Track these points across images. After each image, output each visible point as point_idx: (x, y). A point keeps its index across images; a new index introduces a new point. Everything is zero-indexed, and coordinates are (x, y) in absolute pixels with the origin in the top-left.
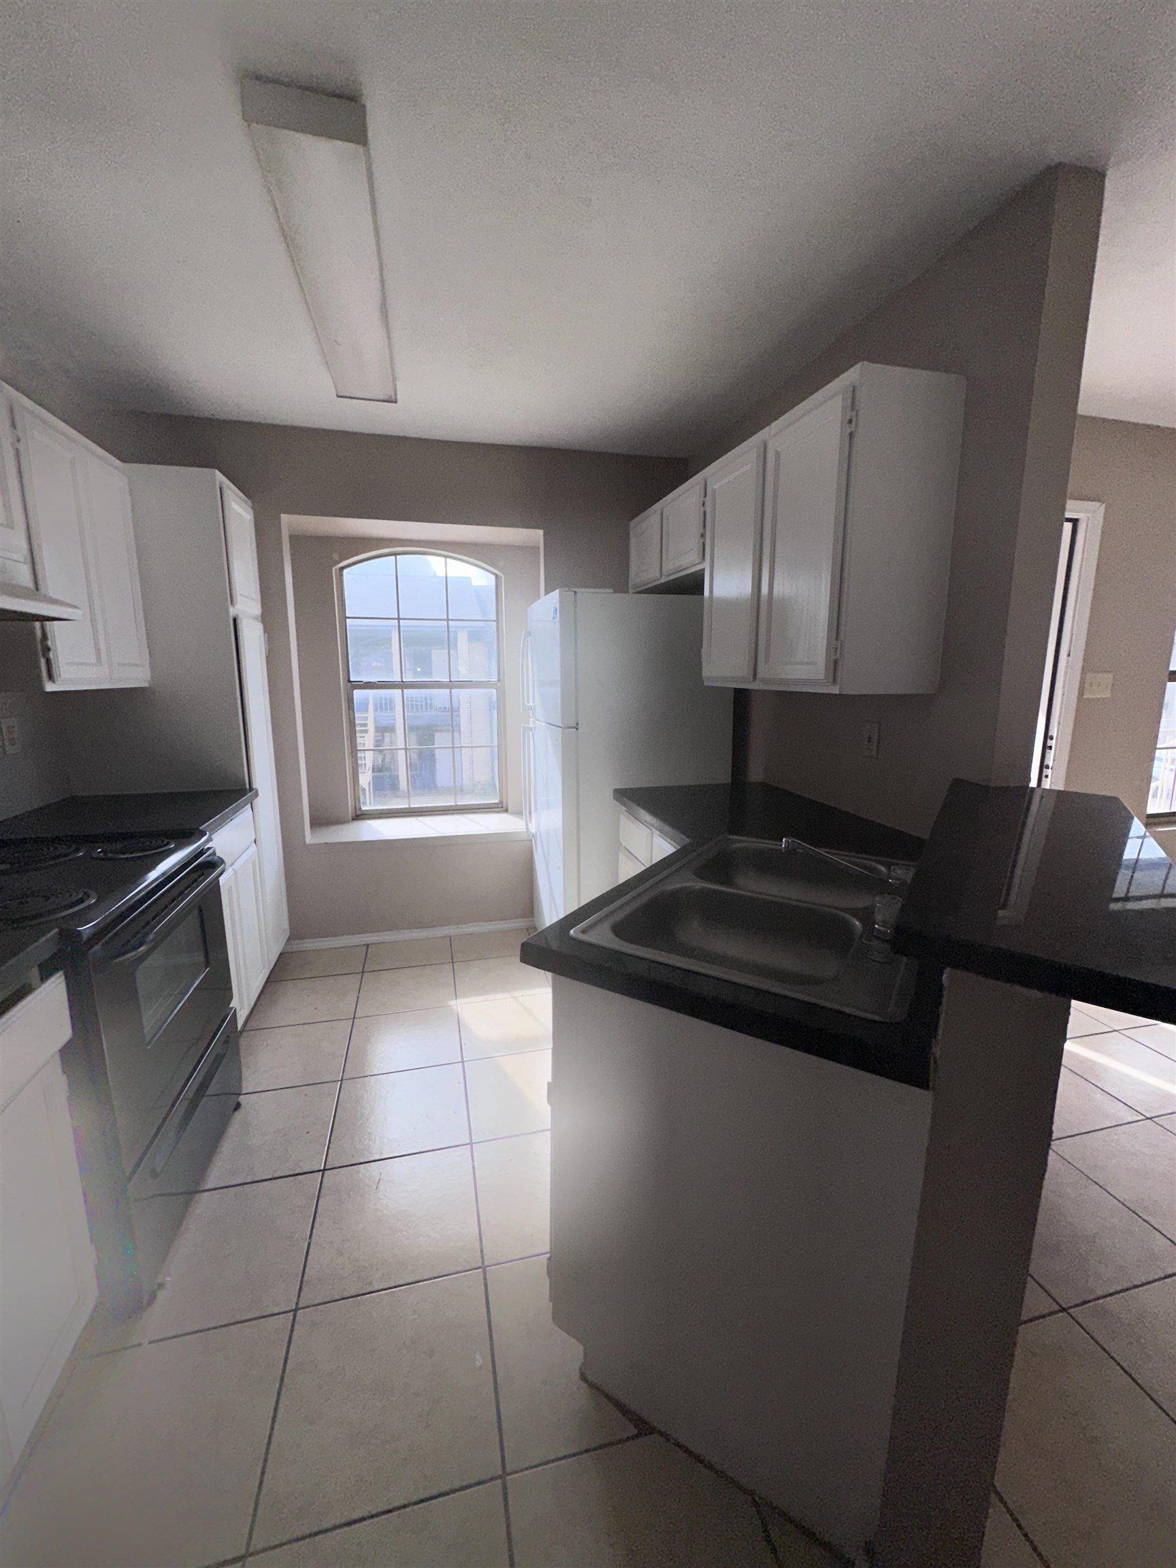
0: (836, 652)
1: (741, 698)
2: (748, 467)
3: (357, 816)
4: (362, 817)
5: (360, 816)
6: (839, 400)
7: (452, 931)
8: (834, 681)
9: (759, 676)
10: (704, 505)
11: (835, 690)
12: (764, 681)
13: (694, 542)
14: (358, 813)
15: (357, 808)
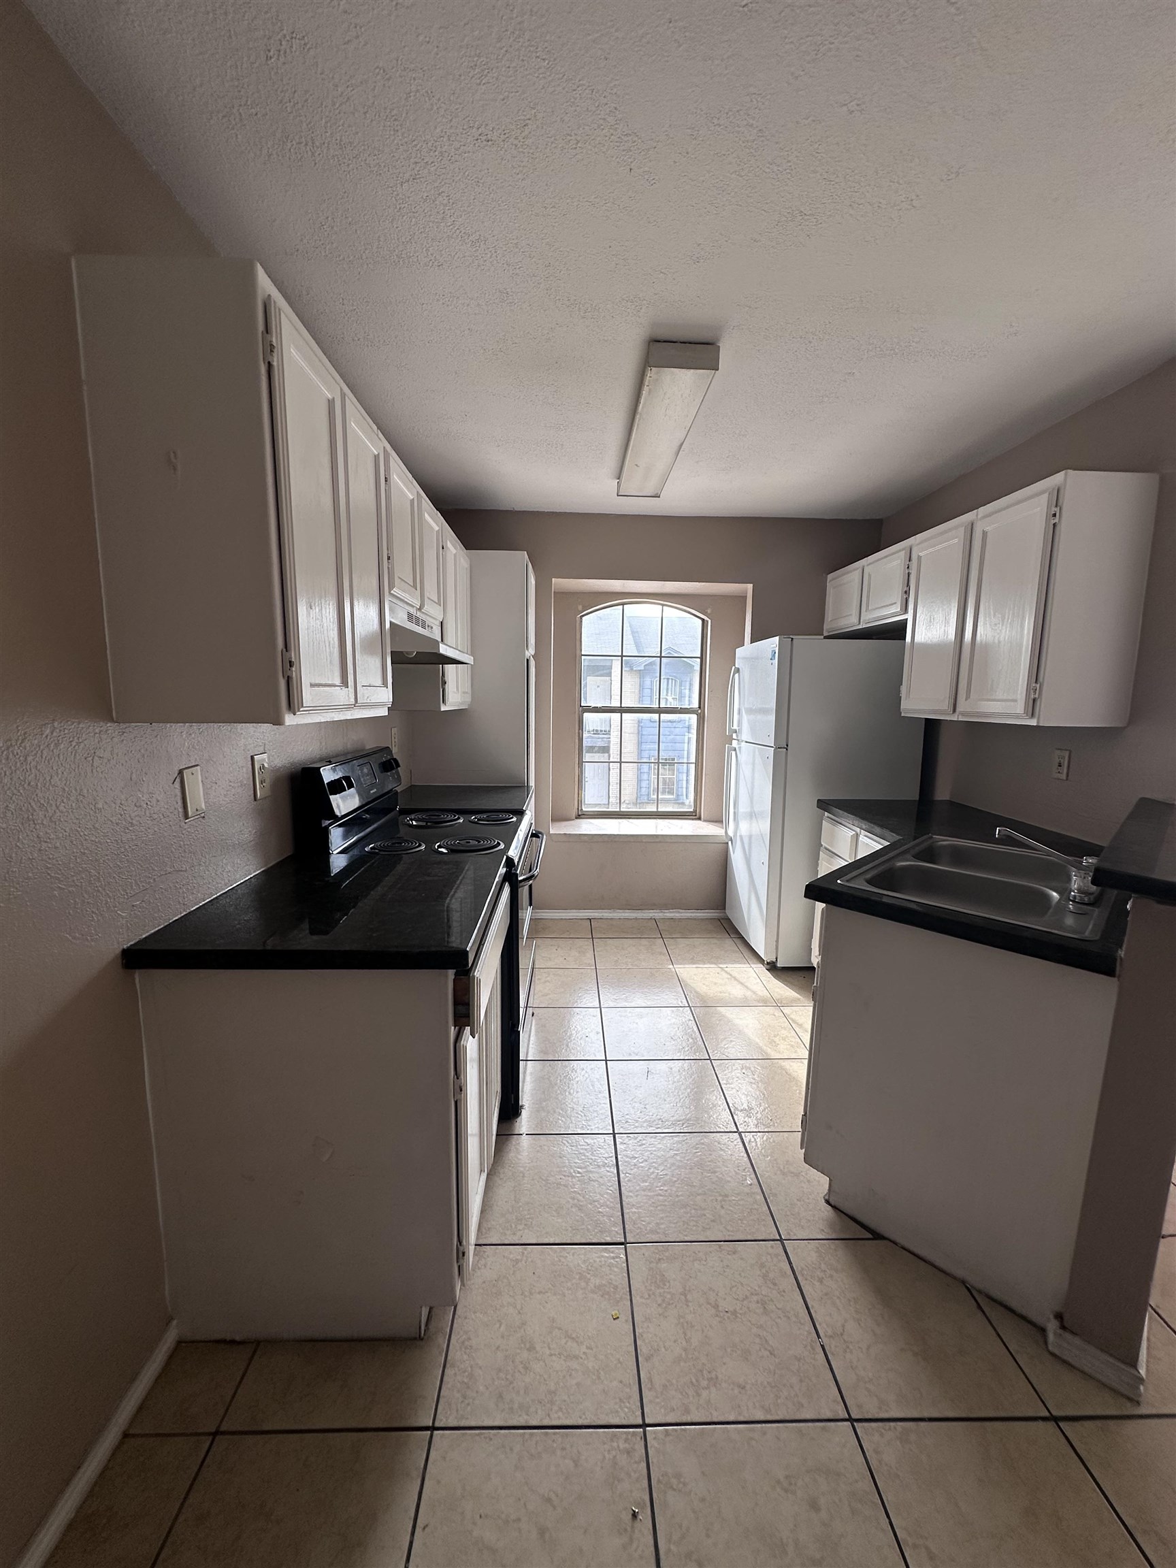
0: (1035, 692)
1: (931, 727)
2: (956, 541)
3: (579, 816)
4: (583, 816)
5: (580, 816)
6: (1044, 498)
7: (656, 914)
8: (1033, 715)
9: (958, 710)
10: (908, 568)
11: (1033, 722)
12: (963, 714)
13: (897, 597)
14: (580, 813)
15: (580, 809)
